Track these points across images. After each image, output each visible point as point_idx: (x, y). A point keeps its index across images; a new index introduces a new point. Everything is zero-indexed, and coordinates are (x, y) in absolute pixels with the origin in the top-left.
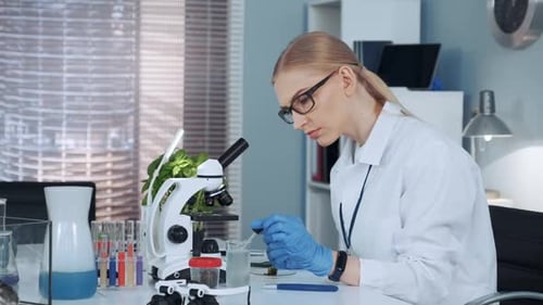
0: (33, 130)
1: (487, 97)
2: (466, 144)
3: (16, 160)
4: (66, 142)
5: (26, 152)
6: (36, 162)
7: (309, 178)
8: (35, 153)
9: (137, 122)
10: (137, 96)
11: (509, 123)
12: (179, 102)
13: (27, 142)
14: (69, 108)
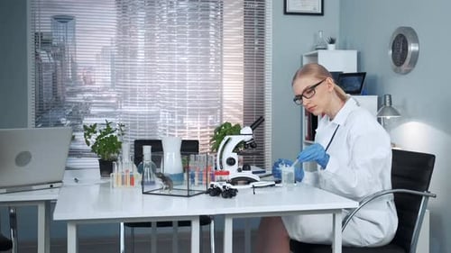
0: (173, 116)
1: (388, 98)
2: (379, 120)
3: (165, 130)
4: (188, 122)
5: (170, 127)
6: (174, 132)
7: (304, 139)
8: (174, 127)
9: (221, 112)
10: (221, 101)
11: (399, 111)
12: (242, 103)
13: (170, 122)
14: (190, 106)
